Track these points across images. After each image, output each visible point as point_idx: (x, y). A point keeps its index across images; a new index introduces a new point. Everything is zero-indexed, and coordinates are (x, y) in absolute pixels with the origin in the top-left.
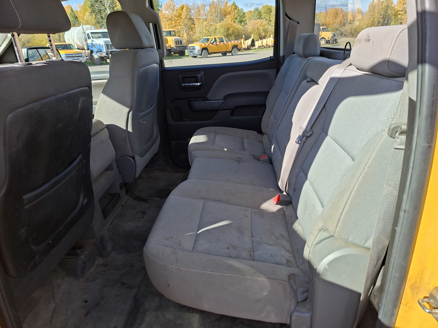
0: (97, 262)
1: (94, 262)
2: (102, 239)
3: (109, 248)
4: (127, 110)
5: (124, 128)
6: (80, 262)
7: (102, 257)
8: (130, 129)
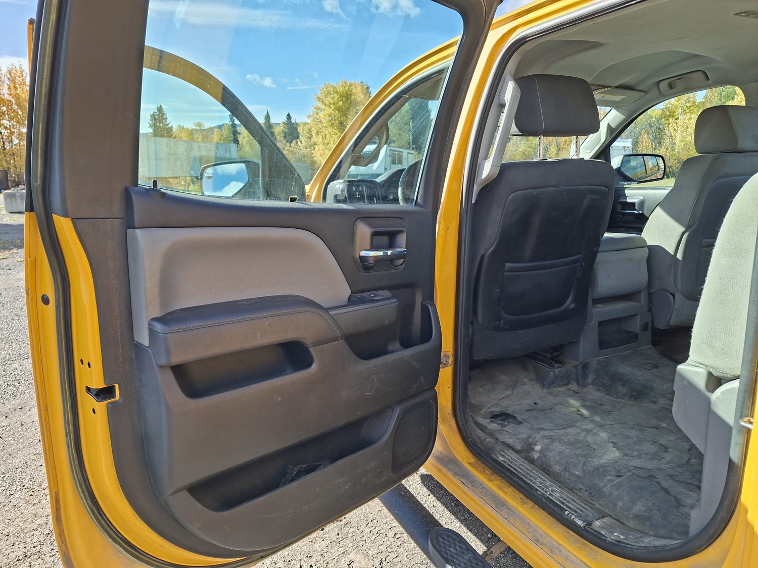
0: (570, 386)
1: (567, 384)
2: (585, 366)
3: (590, 380)
4: (682, 229)
5: (672, 252)
6: (552, 374)
7: (578, 384)
8: (679, 256)
